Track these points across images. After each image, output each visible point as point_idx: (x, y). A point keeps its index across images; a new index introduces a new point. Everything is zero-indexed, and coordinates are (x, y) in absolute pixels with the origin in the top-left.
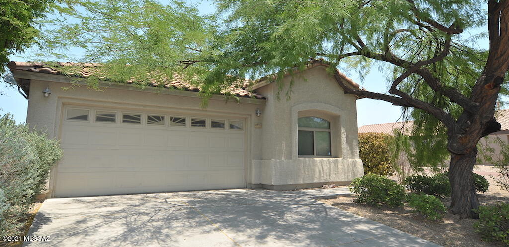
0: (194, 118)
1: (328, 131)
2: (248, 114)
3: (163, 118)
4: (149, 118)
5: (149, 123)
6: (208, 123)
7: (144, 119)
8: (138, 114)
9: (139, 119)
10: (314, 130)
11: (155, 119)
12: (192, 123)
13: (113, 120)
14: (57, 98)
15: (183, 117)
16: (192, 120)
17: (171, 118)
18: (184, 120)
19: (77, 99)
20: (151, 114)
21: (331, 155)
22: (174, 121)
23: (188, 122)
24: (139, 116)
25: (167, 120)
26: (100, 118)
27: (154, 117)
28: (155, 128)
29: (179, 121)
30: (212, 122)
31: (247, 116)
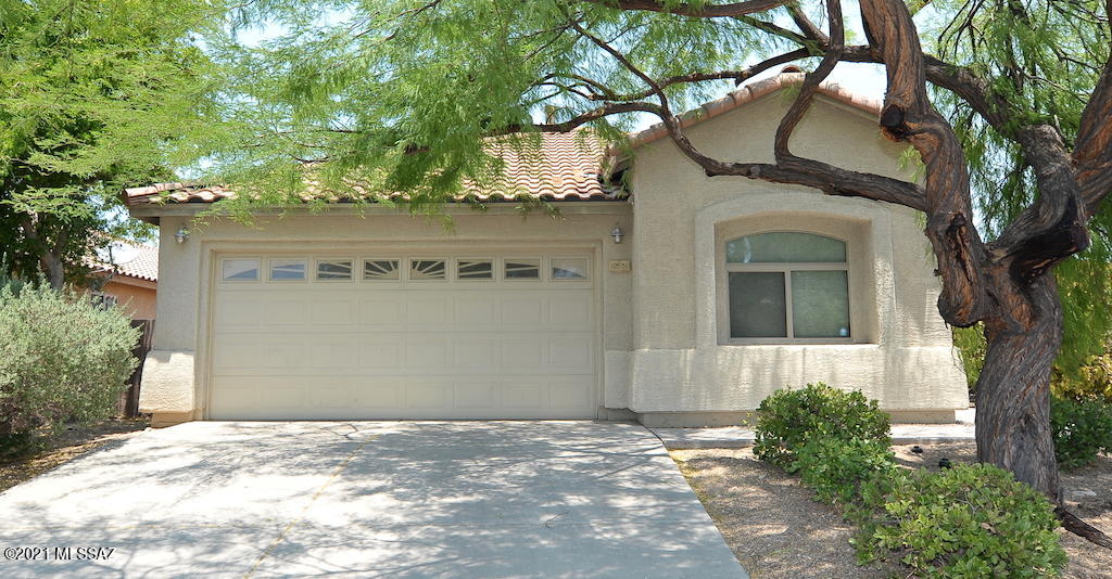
0: (463, 259)
1: (840, 267)
2: (593, 241)
3: (395, 264)
4: (368, 266)
5: (367, 276)
6: (498, 269)
7: (358, 269)
8: (347, 259)
9: (349, 271)
10: (786, 268)
11: (383, 269)
12: (461, 271)
13: (301, 276)
14: (200, 243)
15: (438, 259)
16: (461, 264)
17: (414, 264)
18: (441, 266)
19: (234, 242)
20: (372, 259)
21: (849, 335)
22: (420, 269)
23: (451, 269)
24: (349, 264)
25: (405, 267)
26: (276, 275)
27: (376, 263)
28: (381, 286)
29: (430, 267)
30: (509, 266)
31: (593, 245)
